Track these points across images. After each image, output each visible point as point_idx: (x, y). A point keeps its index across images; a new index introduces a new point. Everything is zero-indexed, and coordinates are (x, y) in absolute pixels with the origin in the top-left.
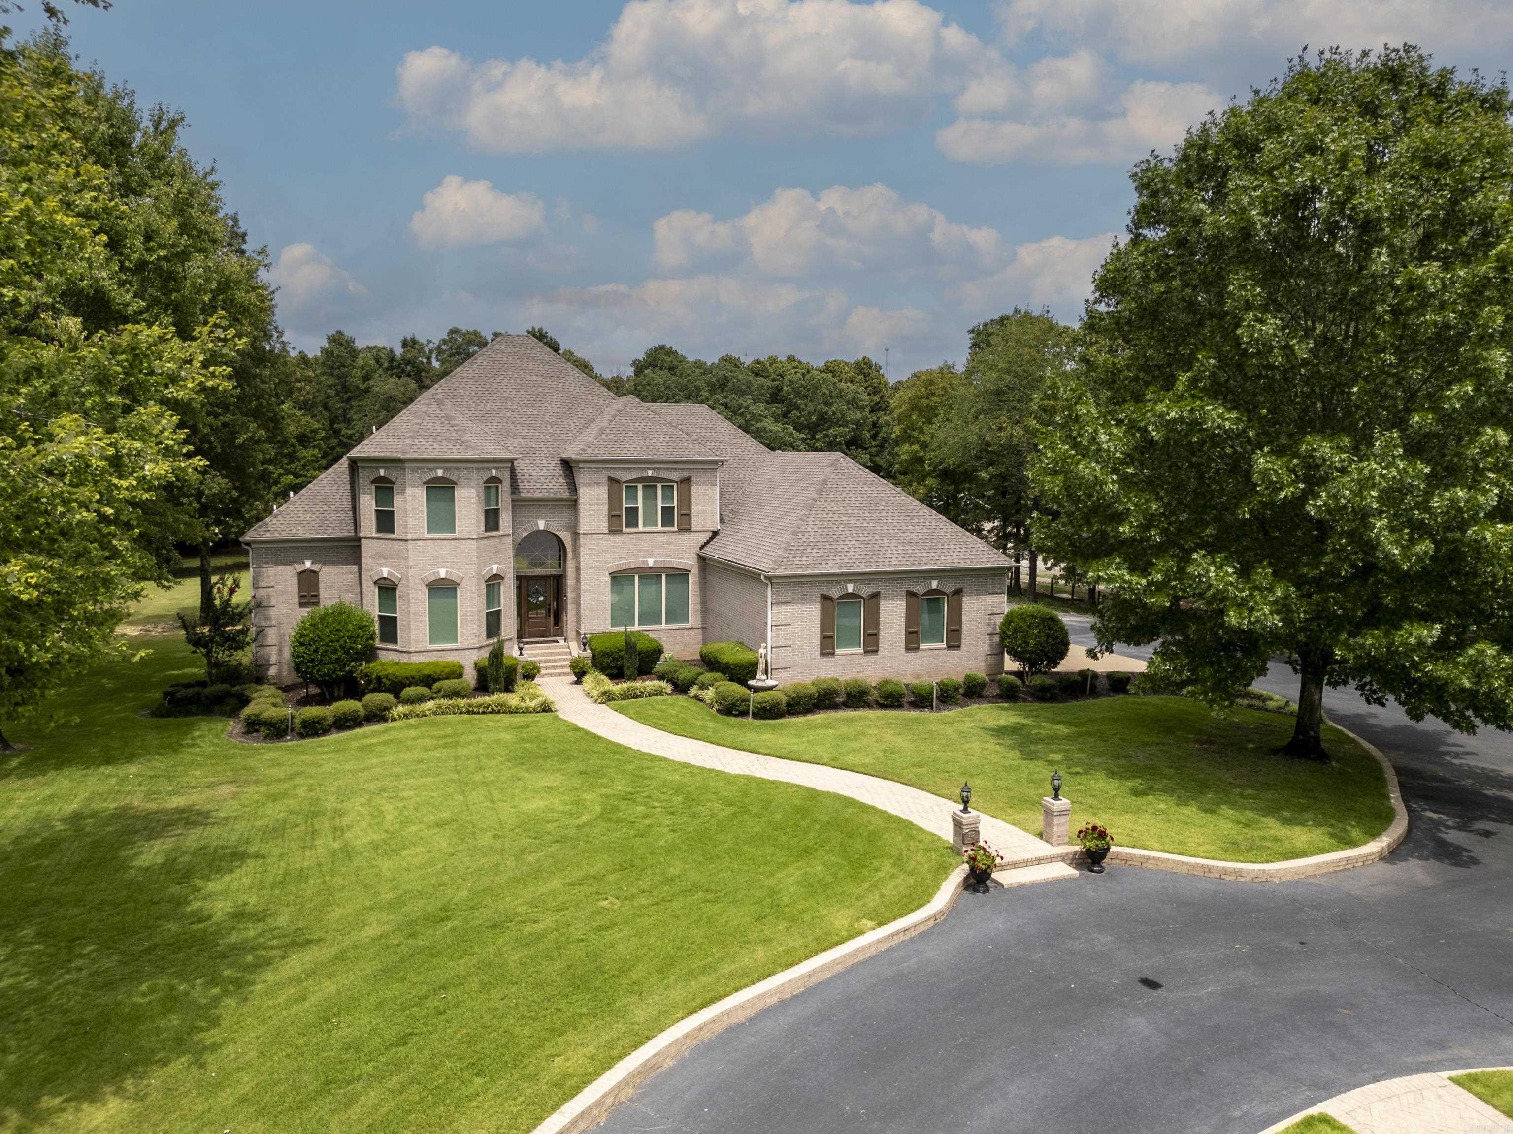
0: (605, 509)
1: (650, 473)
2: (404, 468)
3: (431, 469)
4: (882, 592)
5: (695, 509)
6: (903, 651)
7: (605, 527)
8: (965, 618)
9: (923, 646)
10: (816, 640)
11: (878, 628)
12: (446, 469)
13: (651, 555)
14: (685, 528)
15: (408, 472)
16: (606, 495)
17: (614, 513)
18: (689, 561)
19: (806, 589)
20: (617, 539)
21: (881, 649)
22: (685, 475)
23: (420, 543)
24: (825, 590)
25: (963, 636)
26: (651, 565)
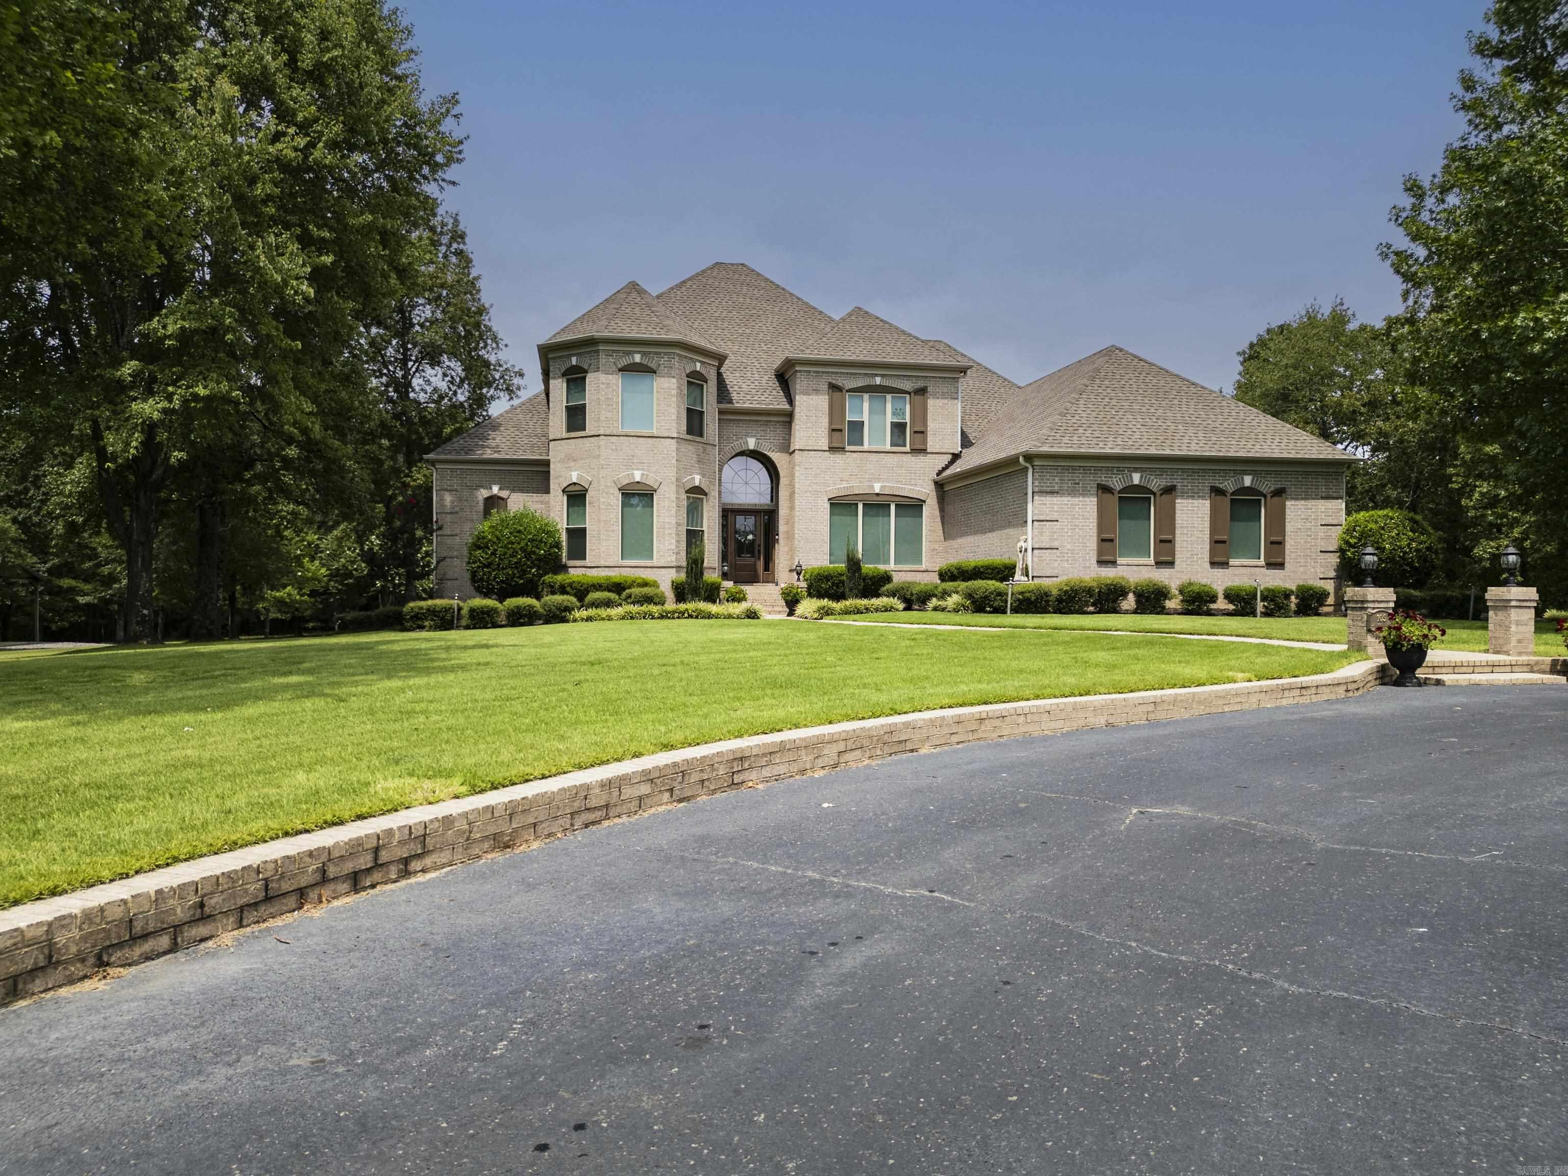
0: (825, 421)
1: (878, 381)
2: (598, 351)
3: (629, 353)
4: (1179, 486)
5: (931, 425)
6: (1208, 565)
7: (824, 444)
8: (1289, 527)
9: (1232, 562)
10: (1092, 544)
11: (1173, 533)
12: (644, 354)
13: (879, 480)
14: (919, 450)
15: (602, 356)
16: (826, 405)
17: (834, 427)
18: (924, 489)
19: (1078, 476)
20: (838, 458)
21: (1177, 562)
22: (920, 384)
23: (614, 439)
24: (1103, 479)
25: (1287, 552)
26: (877, 491)
